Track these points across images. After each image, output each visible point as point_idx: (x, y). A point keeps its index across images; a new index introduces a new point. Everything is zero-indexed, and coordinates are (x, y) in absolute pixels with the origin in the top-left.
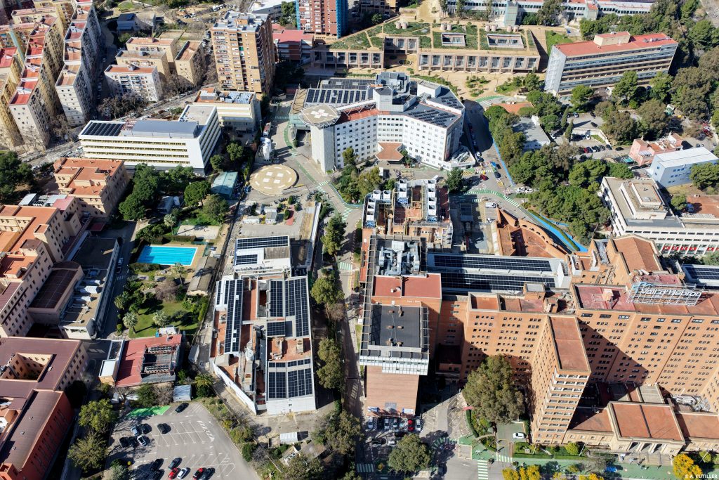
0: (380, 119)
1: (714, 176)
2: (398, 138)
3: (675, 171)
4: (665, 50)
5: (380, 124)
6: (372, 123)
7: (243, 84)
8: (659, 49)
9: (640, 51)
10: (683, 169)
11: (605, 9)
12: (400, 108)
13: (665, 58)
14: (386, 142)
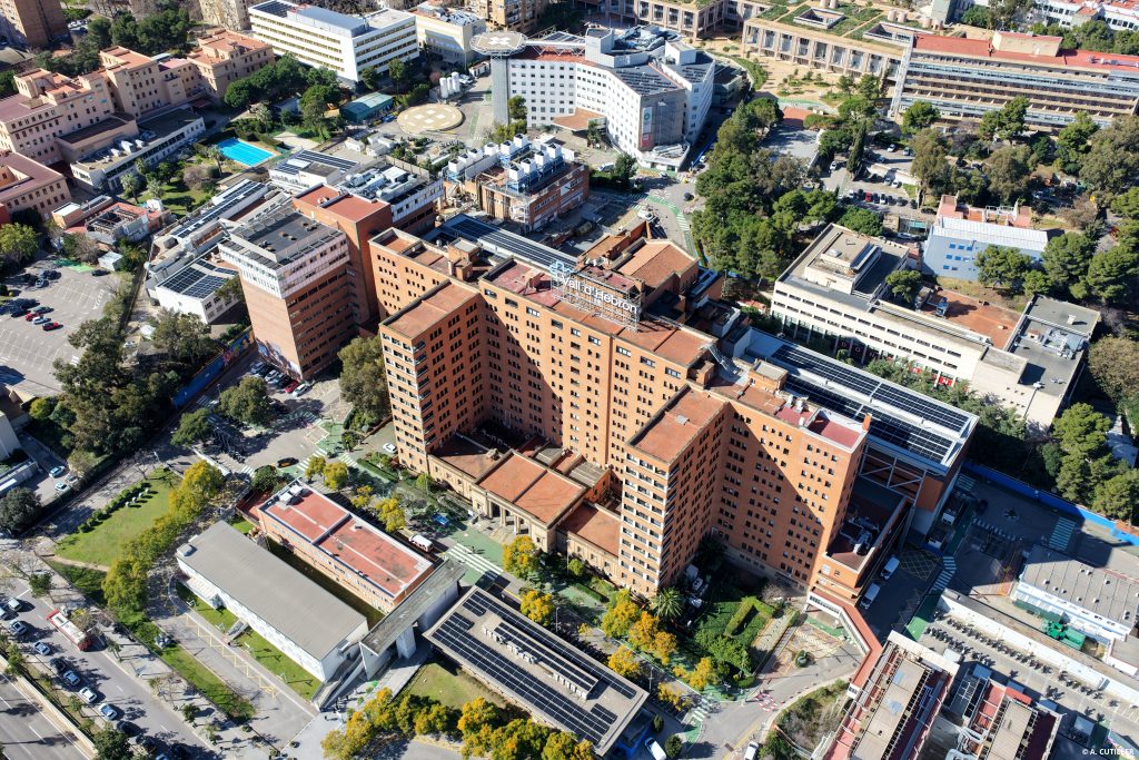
0: (579, 69)
1: (1009, 270)
2: (601, 106)
3: (952, 246)
4: (1119, 82)
5: (579, 78)
6: (566, 73)
7: (486, 10)
8: (1105, 76)
9: (1065, 72)
10: (970, 249)
11: (1115, 22)
12: (610, 61)
13: (1125, 98)
14: (586, 108)
